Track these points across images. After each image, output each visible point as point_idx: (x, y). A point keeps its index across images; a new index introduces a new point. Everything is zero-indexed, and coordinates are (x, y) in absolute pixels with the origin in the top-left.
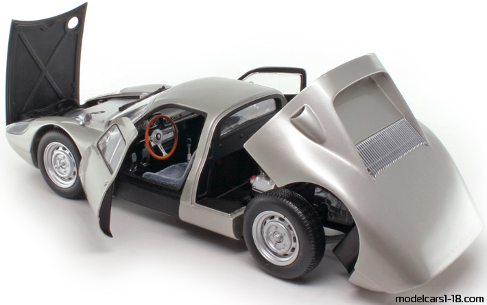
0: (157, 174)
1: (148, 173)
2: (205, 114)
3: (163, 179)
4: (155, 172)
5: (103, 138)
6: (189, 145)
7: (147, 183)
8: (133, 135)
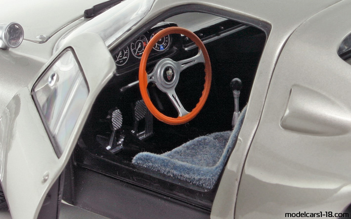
0: (164, 156)
1: (145, 153)
2: (268, 26)
3: (175, 167)
4: (159, 152)
5: (45, 78)
6: (236, 94)
7: (142, 175)
8: (106, 70)
